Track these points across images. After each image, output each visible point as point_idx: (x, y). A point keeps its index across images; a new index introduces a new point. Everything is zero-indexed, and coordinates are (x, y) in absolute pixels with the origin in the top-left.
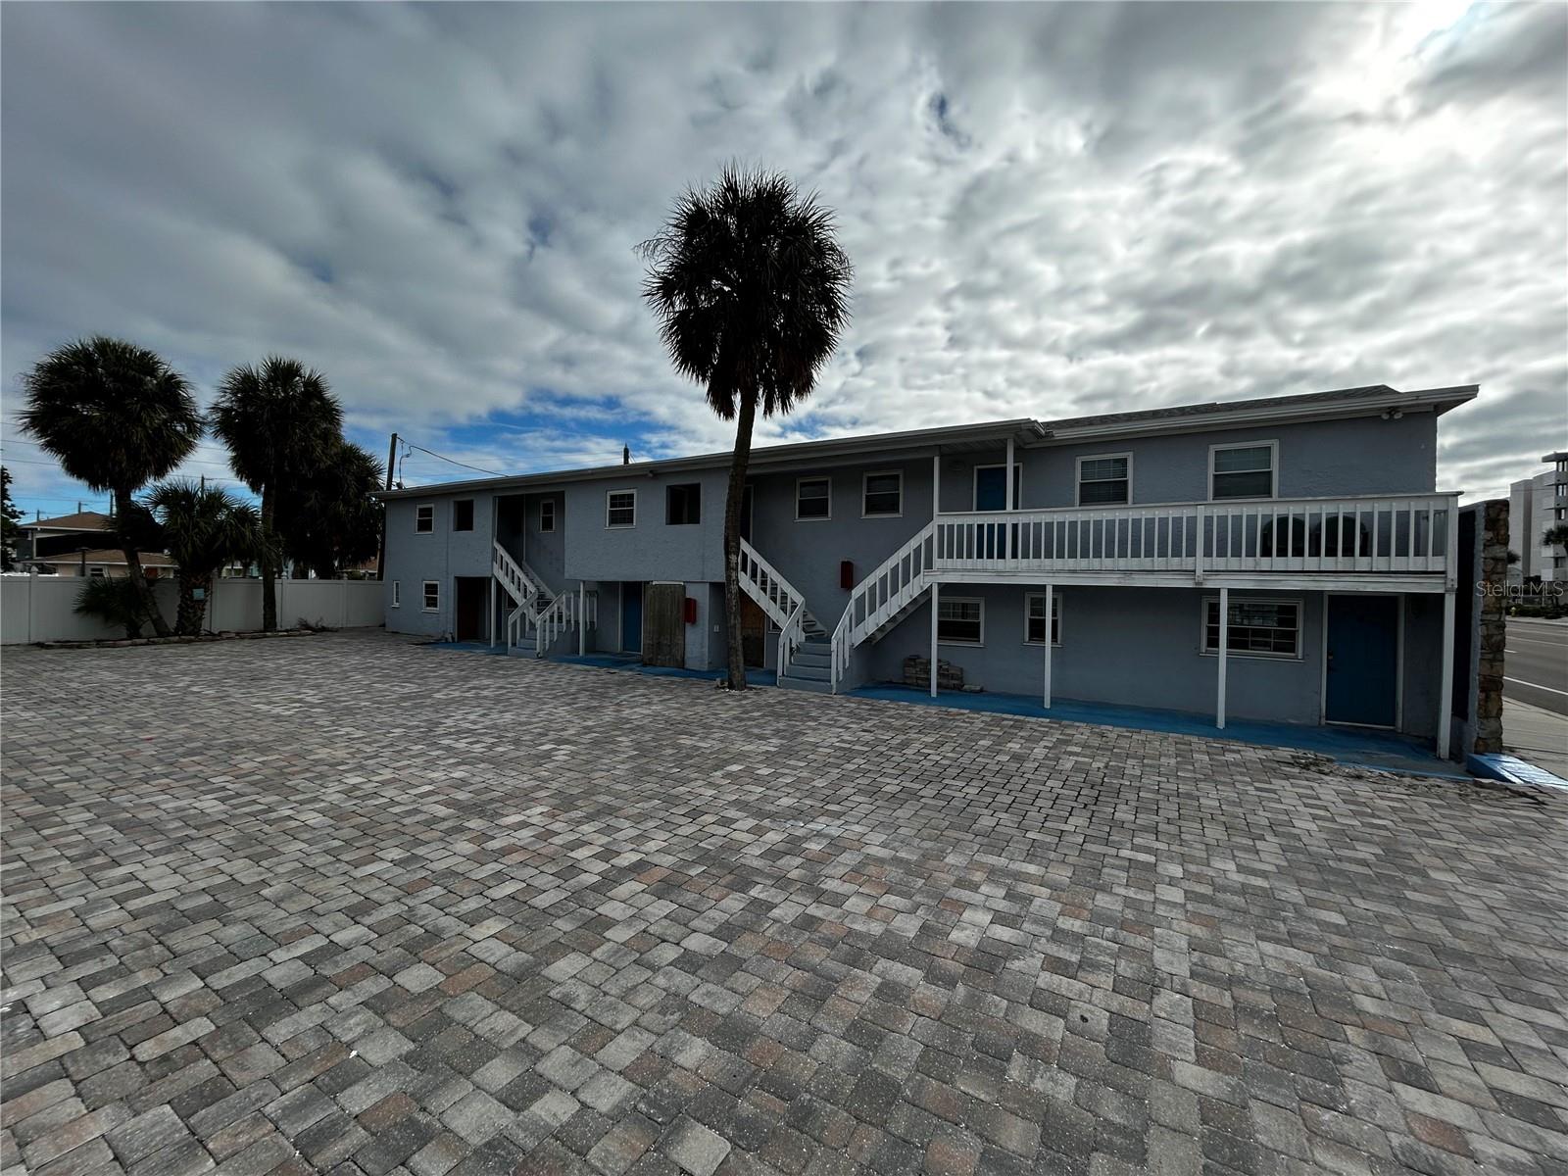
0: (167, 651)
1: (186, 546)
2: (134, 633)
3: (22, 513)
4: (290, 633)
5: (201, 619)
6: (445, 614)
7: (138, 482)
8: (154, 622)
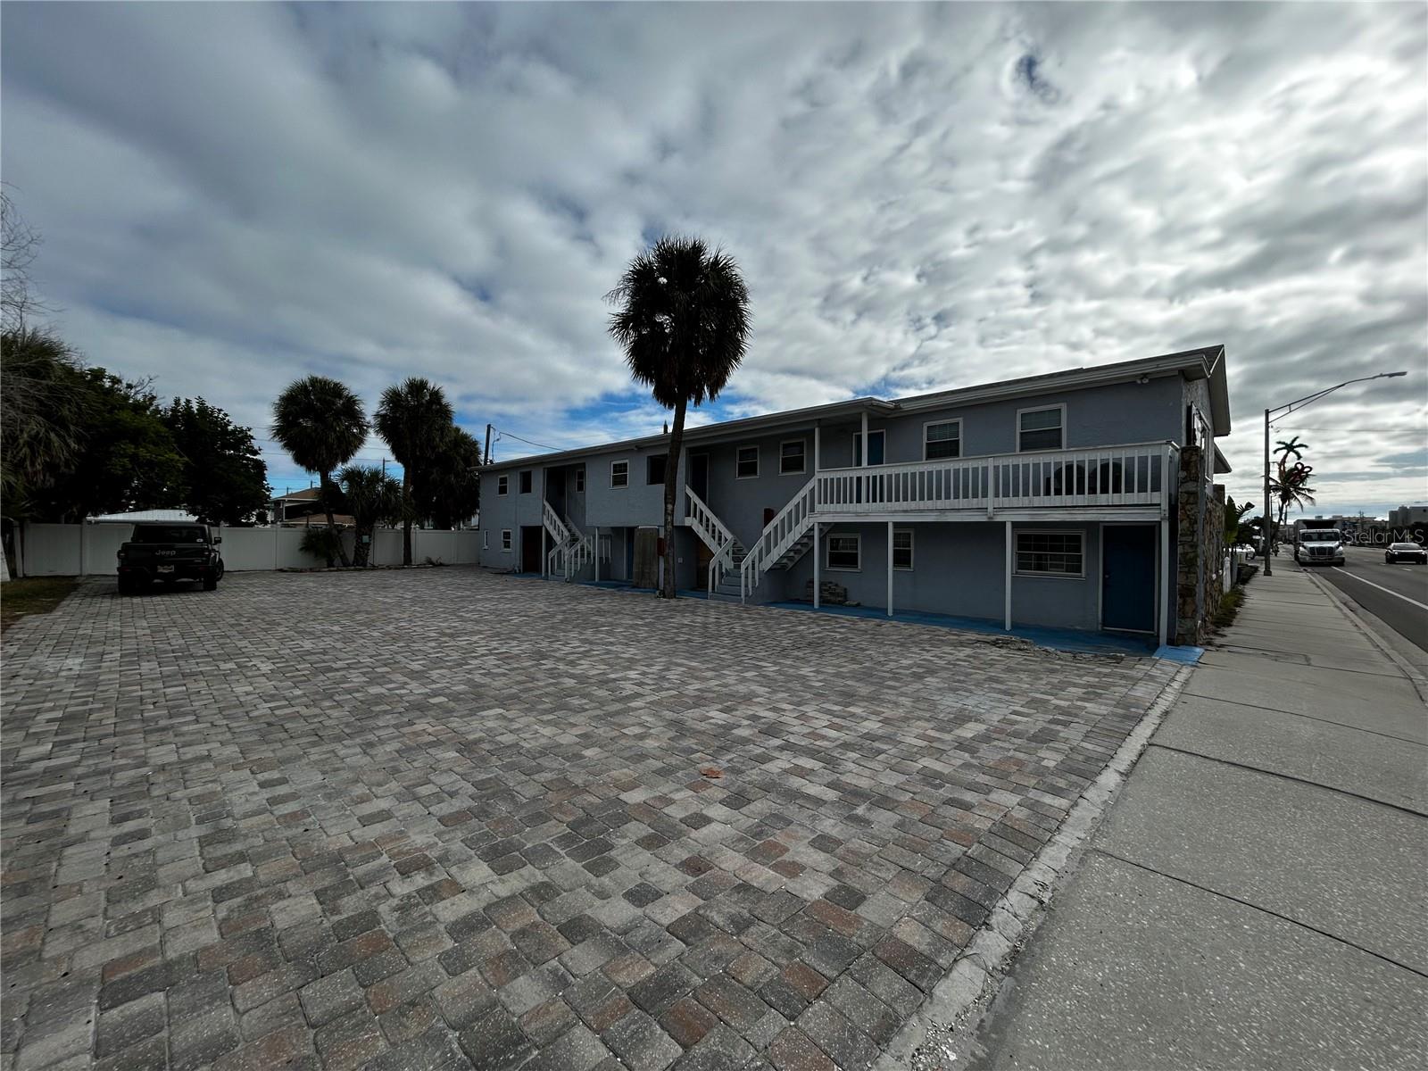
0: (345, 574)
1: (357, 507)
2: (330, 564)
3: (272, 488)
4: (419, 567)
5: (367, 555)
6: (514, 554)
7: (332, 466)
8: (341, 557)
